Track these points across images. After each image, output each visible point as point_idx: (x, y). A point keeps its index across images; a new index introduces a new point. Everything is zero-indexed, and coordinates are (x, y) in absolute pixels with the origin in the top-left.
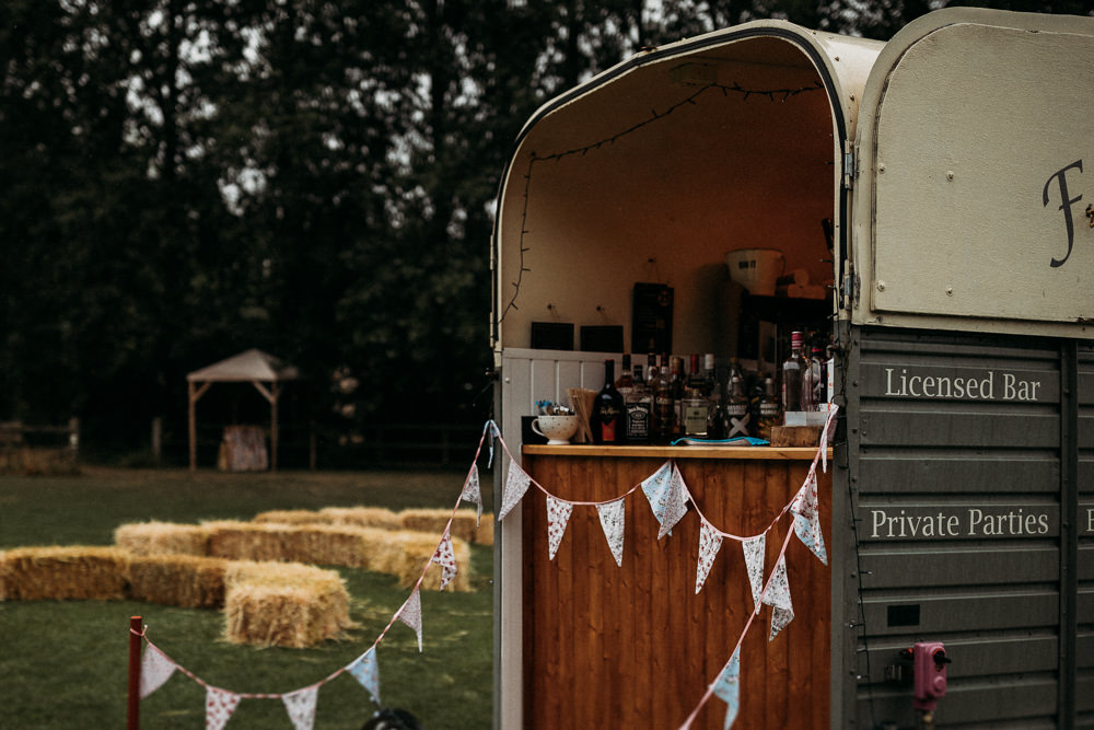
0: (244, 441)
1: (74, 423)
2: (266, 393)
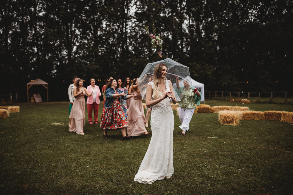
0: (37, 97)
1: (11, 94)
2: (45, 87)
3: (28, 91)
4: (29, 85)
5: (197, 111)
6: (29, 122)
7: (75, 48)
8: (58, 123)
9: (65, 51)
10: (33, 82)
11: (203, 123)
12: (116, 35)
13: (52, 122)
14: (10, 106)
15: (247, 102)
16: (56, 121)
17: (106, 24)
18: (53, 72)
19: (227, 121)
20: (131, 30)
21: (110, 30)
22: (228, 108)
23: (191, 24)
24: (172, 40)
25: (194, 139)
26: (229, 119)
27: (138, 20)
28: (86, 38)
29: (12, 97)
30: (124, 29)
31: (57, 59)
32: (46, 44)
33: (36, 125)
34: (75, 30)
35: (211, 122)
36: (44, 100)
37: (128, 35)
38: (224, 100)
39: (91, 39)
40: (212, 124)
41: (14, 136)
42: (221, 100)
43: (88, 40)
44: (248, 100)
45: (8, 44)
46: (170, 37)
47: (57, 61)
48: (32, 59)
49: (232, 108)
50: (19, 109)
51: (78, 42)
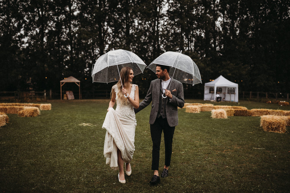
0: (70, 94)
2: (78, 85)
3: (61, 88)
4: (62, 83)
5: (233, 114)
6: (58, 121)
7: (107, 46)
8: (87, 123)
9: (97, 50)
10: (66, 80)
11: (243, 128)
12: (148, 34)
13: (80, 122)
14: (42, 103)
15: (286, 104)
16: (85, 122)
17: (138, 23)
18: (86, 70)
19: (271, 127)
20: (162, 28)
21: (142, 29)
22: (268, 112)
23: (225, 21)
24: (204, 39)
25: (237, 150)
26: (275, 125)
27: (170, 19)
28: (118, 37)
29: (46, 94)
30: (156, 27)
31: (89, 58)
32: (79, 43)
33: (64, 125)
34: (107, 29)
35: (251, 127)
36: (76, 97)
37: (160, 34)
38: (260, 101)
39: (123, 37)
40: (254, 130)
41: (40, 138)
42: (256, 101)
43: (120, 38)
44: (287, 102)
45: (44, 43)
46: (203, 35)
47: (90, 60)
48: (66, 57)
49: (273, 111)
50: (51, 107)
51: (110, 40)
